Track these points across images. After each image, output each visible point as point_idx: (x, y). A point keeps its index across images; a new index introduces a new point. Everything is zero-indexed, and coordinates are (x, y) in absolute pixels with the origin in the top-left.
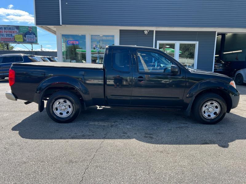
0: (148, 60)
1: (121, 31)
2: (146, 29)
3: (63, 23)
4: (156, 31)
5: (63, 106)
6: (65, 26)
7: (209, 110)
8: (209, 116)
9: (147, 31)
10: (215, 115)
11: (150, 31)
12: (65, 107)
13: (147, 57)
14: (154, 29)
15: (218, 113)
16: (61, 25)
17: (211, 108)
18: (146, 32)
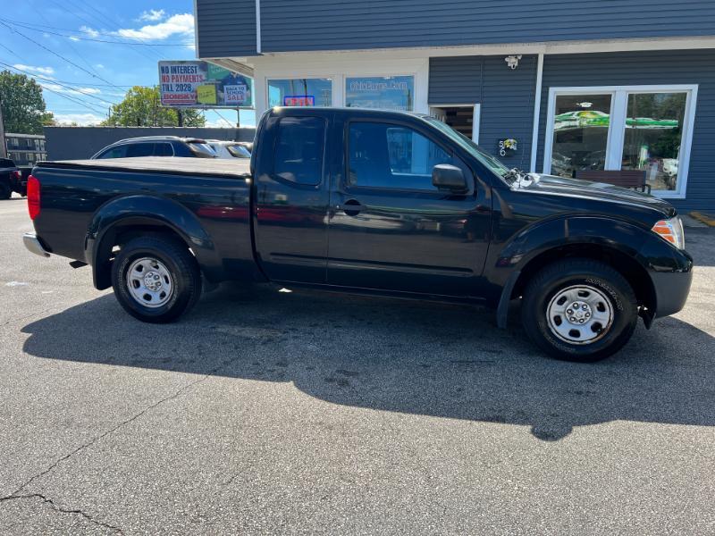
0: (515, 149)
1: (431, 60)
2: (513, 51)
3: (263, 49)
4: (545, 56)
5: (150, 277)
6: (273, 55)
7: (574, 316)
8: (575, 333)
9: (516, 56)
10: (596, 334)
11: (525, 57)
12: (155, 279)
13: (512, 141)
14: (540, 50)
15: (604, 327)
16: (260, 55)
17: (580, 309)
18: (512, 62)
